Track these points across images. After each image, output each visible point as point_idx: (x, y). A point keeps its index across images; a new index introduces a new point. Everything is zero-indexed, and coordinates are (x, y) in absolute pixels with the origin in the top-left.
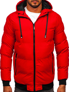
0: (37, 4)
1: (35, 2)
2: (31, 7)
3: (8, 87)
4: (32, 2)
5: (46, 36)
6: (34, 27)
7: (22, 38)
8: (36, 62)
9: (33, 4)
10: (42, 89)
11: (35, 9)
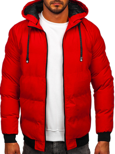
0: (60, 8)
1: (57, 4)
2: (51, 13)
3: (13, 144)
4: (52, 5)
5: (82, 58)
7: (27, 62)
9: (53, 8)
11: (57, 16)
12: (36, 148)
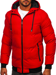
0: (28, 4)
1: (26, 2)
5: (32, 30)
6: (22, 22)
8: (24, 50)
9: (24, 4)
10: (29, 72)
12: (18, 71)
